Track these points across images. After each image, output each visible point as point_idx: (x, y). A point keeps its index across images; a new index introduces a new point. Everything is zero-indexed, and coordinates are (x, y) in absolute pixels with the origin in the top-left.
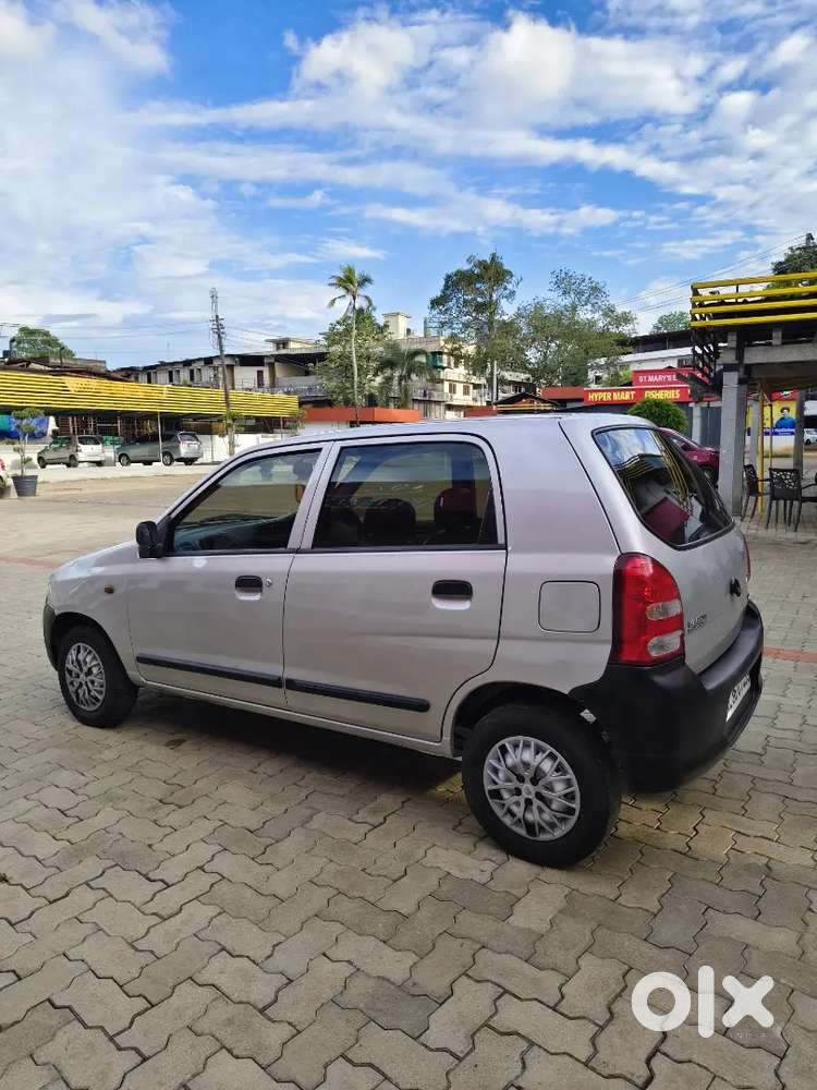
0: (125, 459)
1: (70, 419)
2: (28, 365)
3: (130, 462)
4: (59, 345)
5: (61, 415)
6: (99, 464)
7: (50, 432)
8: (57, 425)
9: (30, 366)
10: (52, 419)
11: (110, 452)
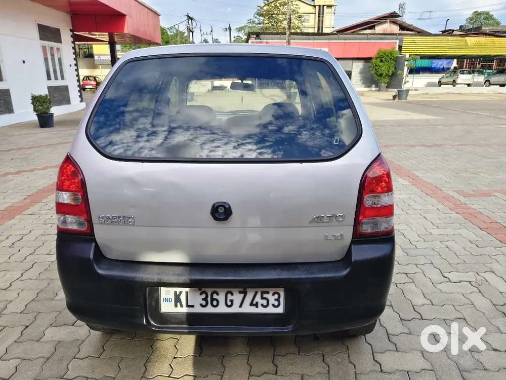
0: (488, 83)
1: (465, 60)
2: (452, 32)
3: (490, 84)
4: (493, 19)
5: (460, 58)
6: (469, 85)
7: (452, 68)
8: (457, 64)
9: (453, 33)
10: (455, 61)
11: (481, 79)
